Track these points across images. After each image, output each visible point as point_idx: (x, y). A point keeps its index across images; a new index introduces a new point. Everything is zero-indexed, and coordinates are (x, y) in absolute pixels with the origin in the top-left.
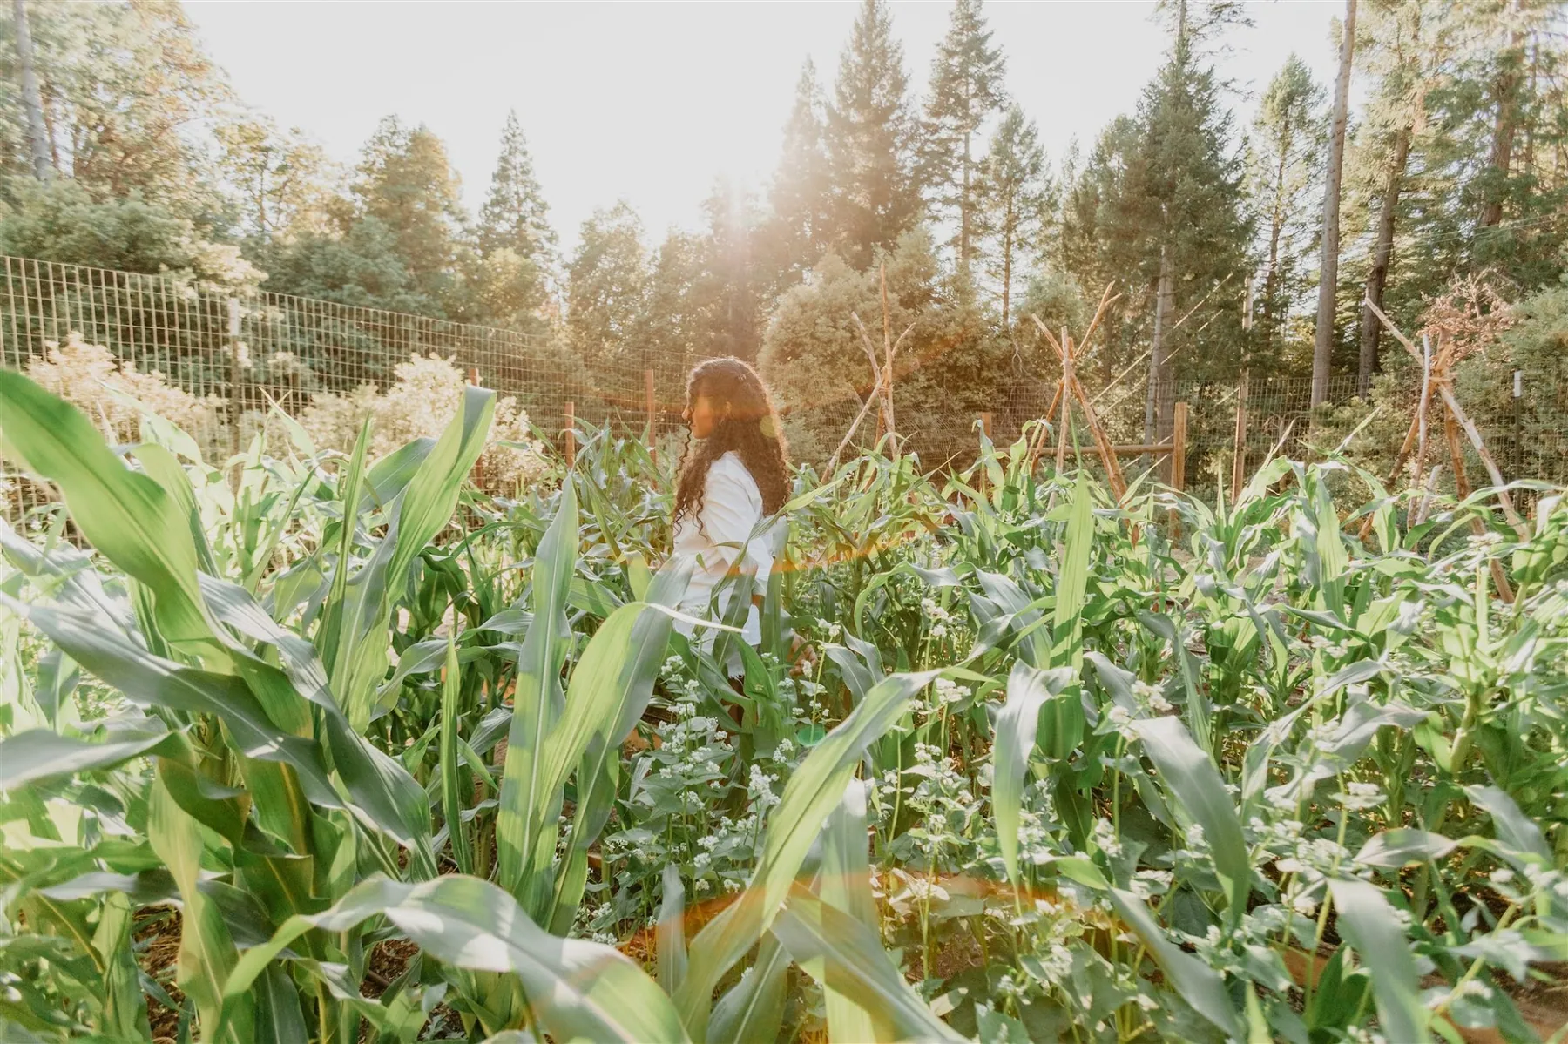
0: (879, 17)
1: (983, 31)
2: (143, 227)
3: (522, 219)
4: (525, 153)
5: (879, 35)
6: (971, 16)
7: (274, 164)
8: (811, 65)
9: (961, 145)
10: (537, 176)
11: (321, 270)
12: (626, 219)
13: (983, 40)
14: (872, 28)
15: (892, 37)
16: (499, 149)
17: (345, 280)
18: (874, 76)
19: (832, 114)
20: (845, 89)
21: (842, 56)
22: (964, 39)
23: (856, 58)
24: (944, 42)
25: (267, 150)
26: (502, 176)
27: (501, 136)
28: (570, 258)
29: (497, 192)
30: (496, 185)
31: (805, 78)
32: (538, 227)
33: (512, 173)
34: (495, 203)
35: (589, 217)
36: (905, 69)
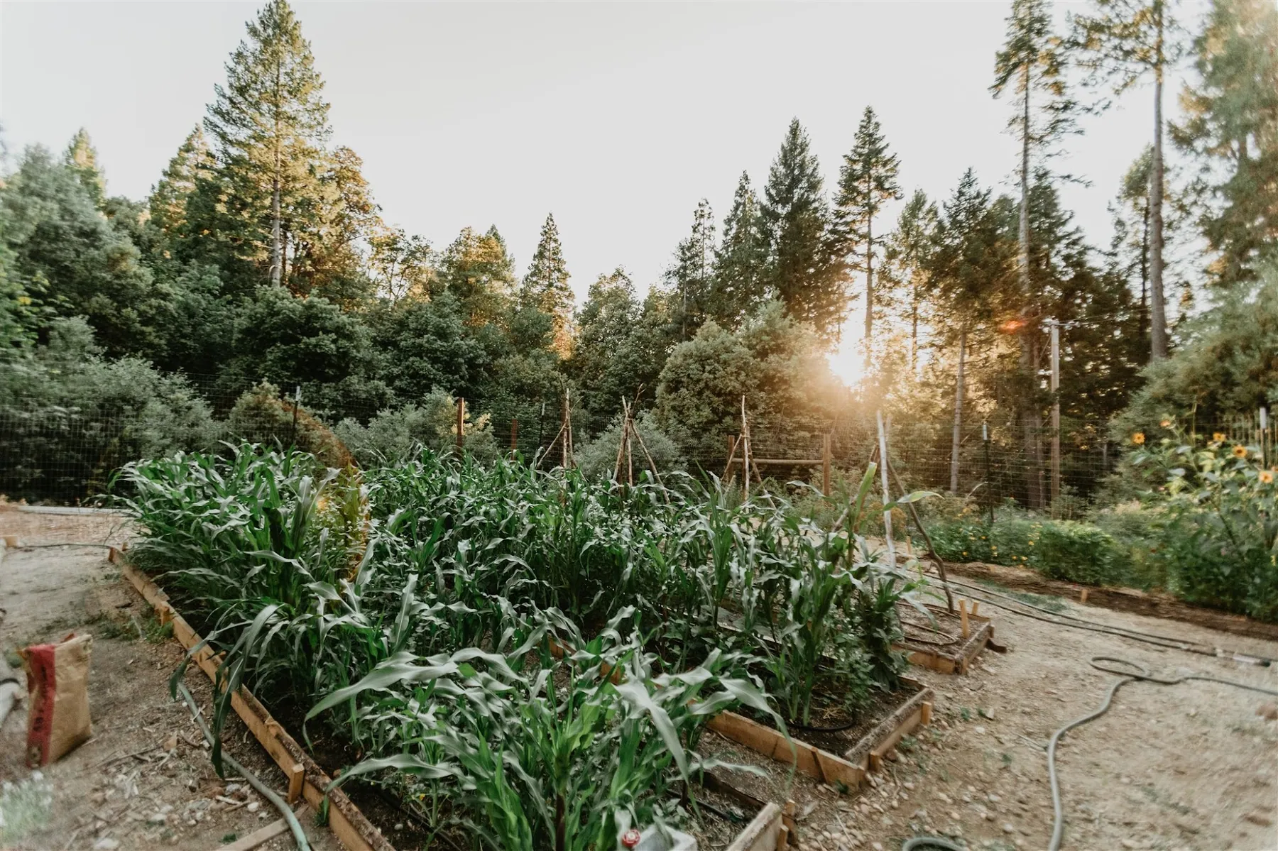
0: (799, 142)
1: (881, 145)
2: (314, 310)
3: (551, 285)
4: (556, 241)
5: (800, 154)
6: (871, 135)
7: (400, 257)
8: (746, 178)
9: (865, 224)
10: (564, 256)
11: (412, 326)
12: (621, 283)
13: (880, 151)
14: (794, 151)
15: (810, 153)
16: (539, 239)
17: (426, 332)
18: (795, 182)
19: (763, 208)
20: (773, 192)
21: (772, 169)
22: (866, 151)
23: (782, 170)
24: (850, 154)
25: (397, 250)
26: (541, 255)
27: (542, 230)
28: (580, 310)
29: (536, 267)
30: (536, 263)
31: (742, 188)
32: (561, 289)
33: (547, 254)
34: (532, 275)
35: (595, 281)
36: (820, 173)
